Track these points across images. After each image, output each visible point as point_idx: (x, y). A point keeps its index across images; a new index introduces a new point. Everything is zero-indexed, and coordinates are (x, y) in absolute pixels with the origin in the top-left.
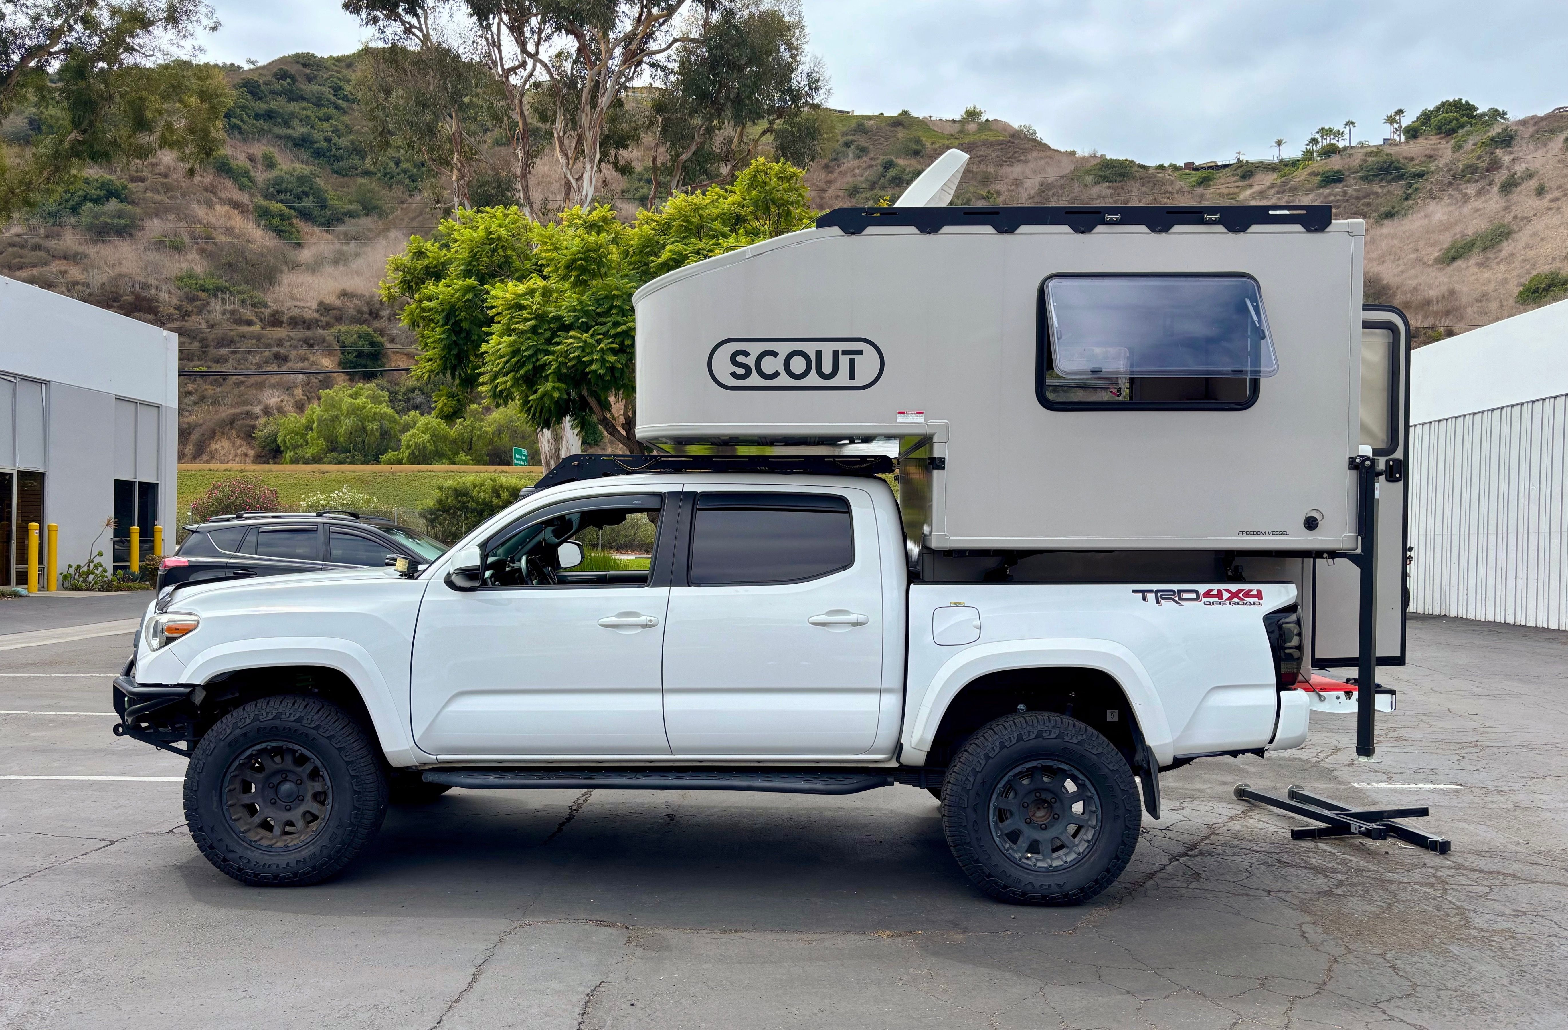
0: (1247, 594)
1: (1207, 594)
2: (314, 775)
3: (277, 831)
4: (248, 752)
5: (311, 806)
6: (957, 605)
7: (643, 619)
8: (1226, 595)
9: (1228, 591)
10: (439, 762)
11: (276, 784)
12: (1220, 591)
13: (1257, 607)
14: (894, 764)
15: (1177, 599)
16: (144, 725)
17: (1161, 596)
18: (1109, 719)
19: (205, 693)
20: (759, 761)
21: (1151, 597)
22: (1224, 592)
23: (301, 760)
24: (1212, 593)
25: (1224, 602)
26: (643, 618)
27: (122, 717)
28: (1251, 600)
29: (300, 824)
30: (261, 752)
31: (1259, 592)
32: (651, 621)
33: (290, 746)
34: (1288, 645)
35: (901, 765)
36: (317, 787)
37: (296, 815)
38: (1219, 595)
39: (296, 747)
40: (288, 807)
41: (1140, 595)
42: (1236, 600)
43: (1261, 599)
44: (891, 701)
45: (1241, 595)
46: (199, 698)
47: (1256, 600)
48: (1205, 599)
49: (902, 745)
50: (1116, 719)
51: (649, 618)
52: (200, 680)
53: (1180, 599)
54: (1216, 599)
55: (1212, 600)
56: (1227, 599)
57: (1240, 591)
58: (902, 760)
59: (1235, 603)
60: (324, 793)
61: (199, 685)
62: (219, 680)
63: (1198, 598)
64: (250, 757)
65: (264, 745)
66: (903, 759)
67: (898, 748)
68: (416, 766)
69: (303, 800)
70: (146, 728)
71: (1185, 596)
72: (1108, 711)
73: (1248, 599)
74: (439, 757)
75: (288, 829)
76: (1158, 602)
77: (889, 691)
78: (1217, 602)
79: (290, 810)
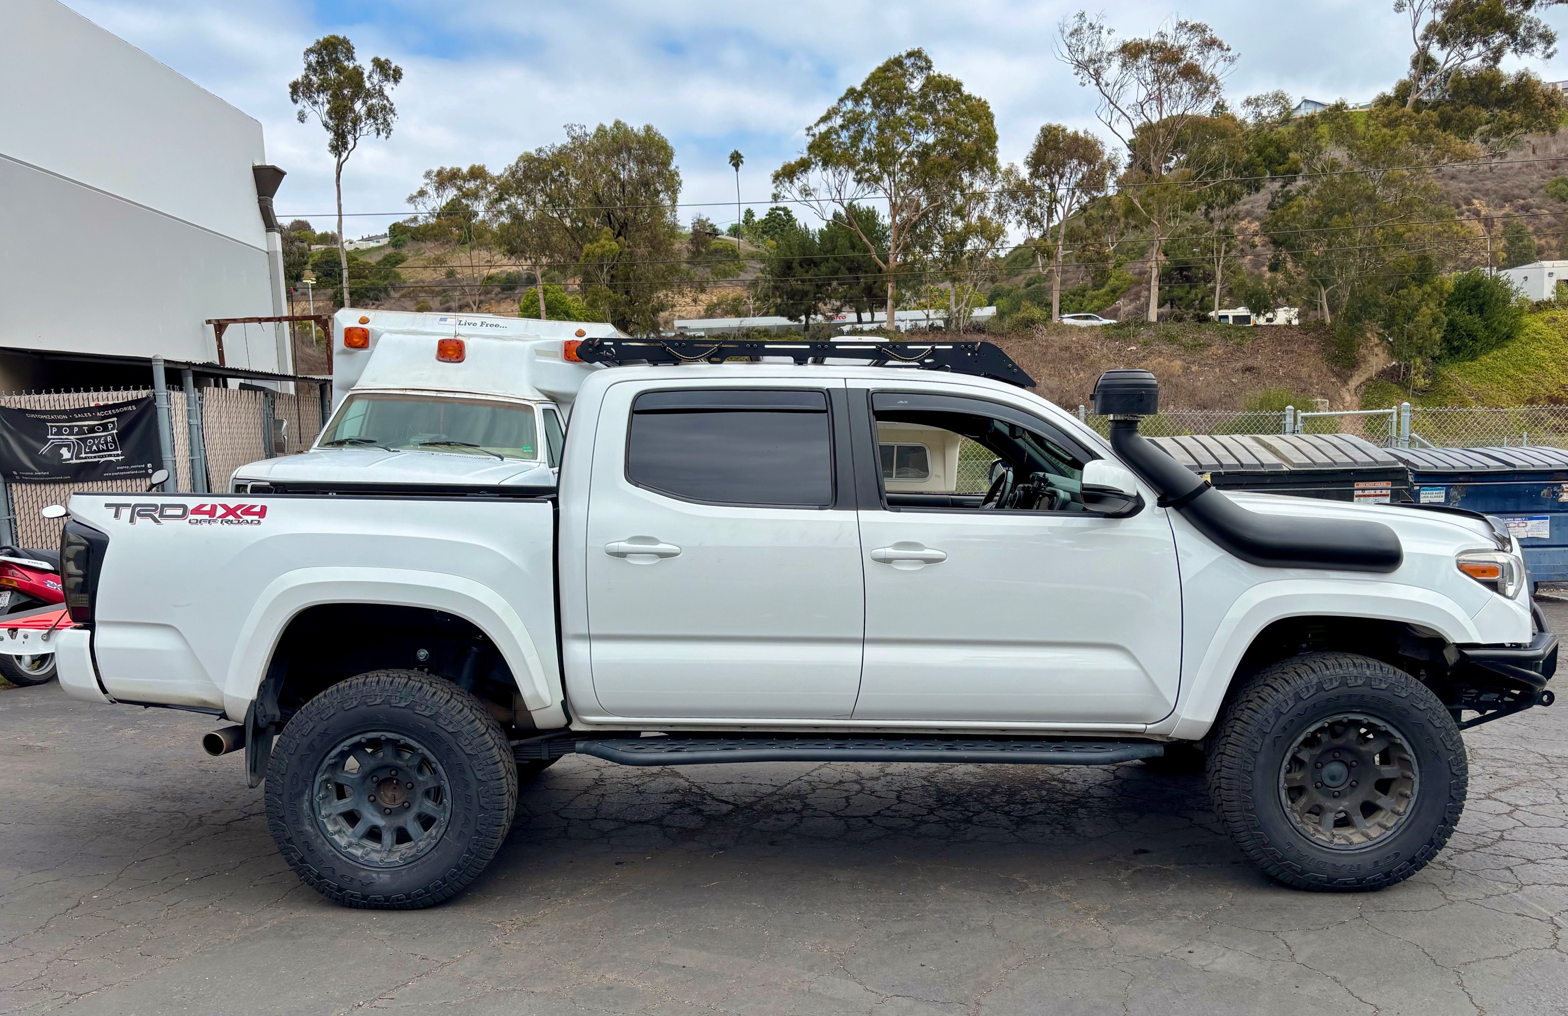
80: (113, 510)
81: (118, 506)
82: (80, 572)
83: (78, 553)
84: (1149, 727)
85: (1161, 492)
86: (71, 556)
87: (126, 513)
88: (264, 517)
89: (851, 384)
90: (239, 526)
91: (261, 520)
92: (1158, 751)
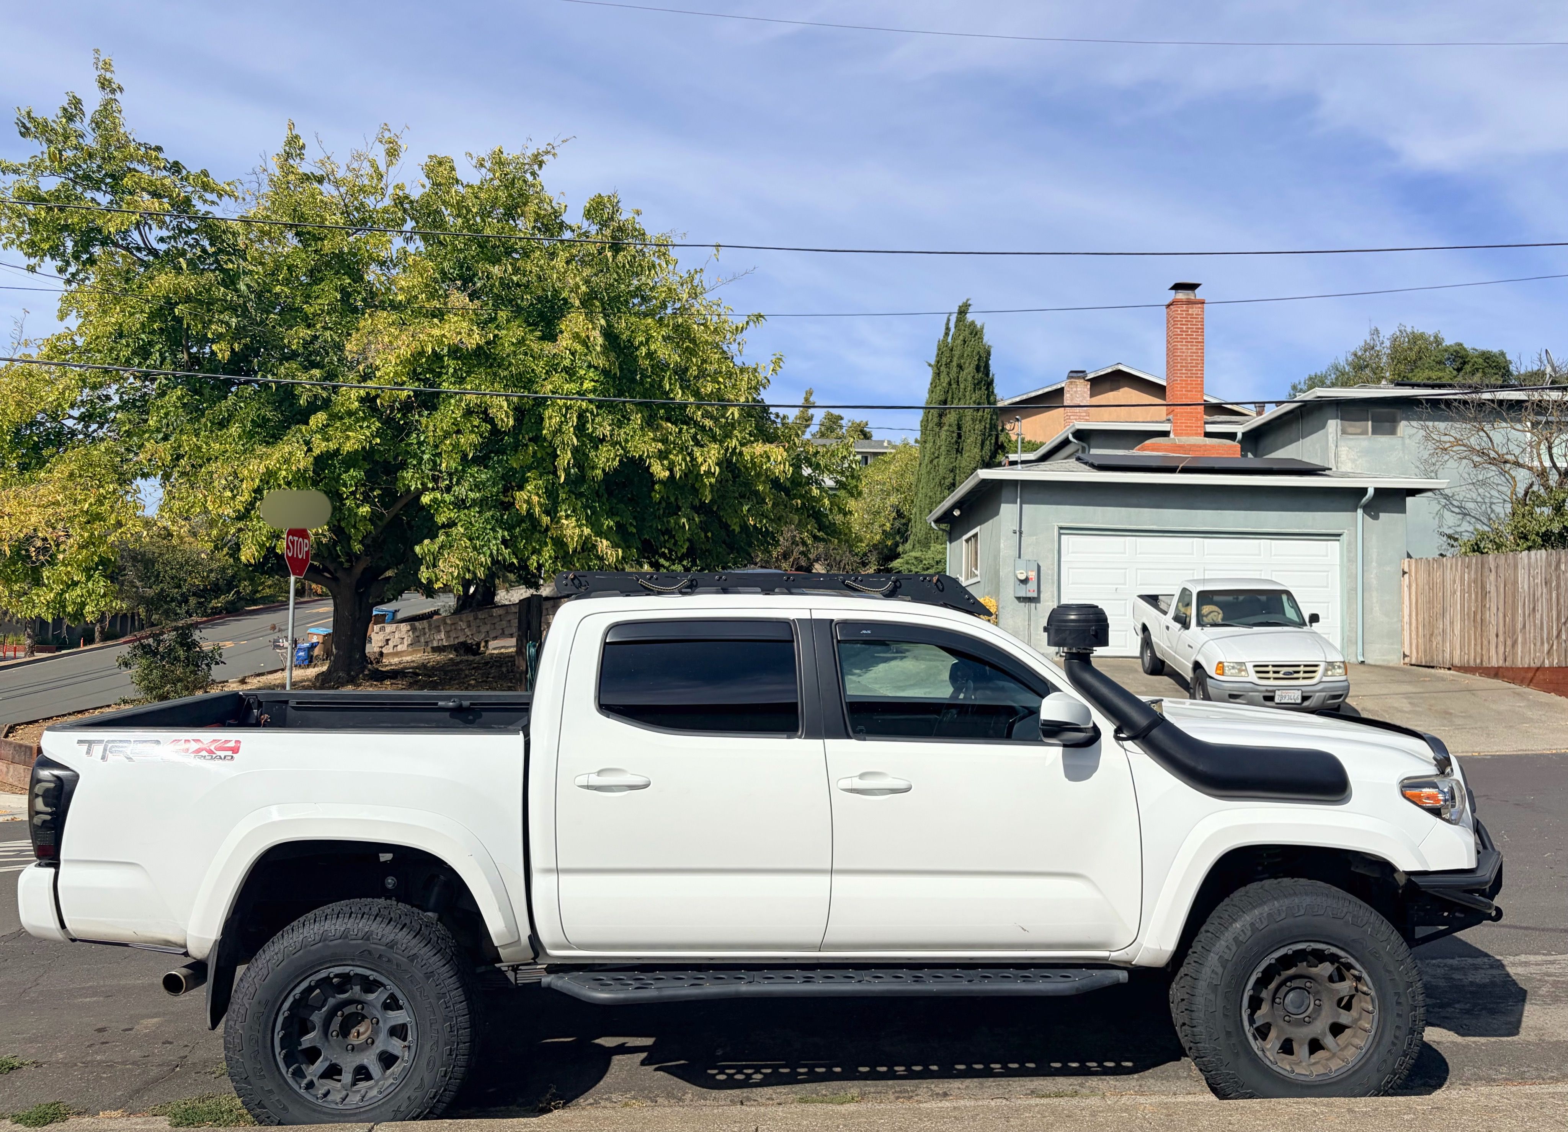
80: (85, 747)
81: (90, 743)
82: (49, 810)
83: (47, 790)
84: (1113, 954)
85: (1118, 724)
86: (41, 793)
87: (98, 750)
88: (237, 752)
89: (817, 615)
90: (212, 762)
91: (234, 755)
92: (1123, 976)
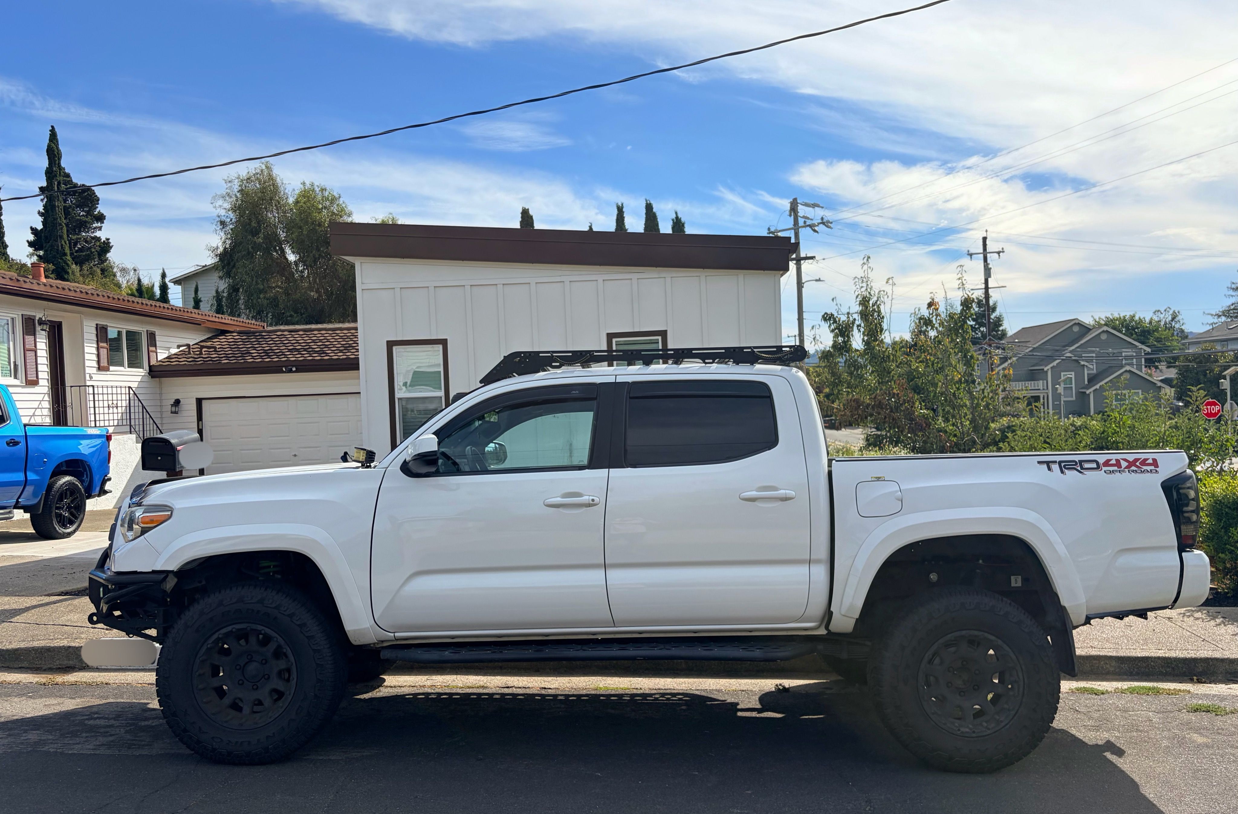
0: (1144, 462)
1: (1107, 463)
2: (278, 654)
3: (246, 710)
4: (215, 636)
5: (276, 683)
6: (878, 479)
7: (586, 499)
8: (1124, 464)
9: (1125, 460)
10: (397, 639)
11: (242, 665)
12: (1118, 461)
13: (1154, 475)
14: (822, 632)
15: (1079, 468)
16: (117, 613)
17: (1065, 466)
18: (1013, 584)
19: (176, 580)
20: (695, 632)
21: (1055, 467)
22: (1121, 461)
23: (266, 641)
24: (1111, 463)
25: (1123, 471)
26: (587, 497)
27: (97, 607)
28: (1149, 468)
29: (267, 702)
30: (227, 635)
31: (1155, 460)
32: (593, 500)
33: (254, 626)
34: (1185, 509)
35: (830, 632)
36: (282, 664)
37: (264, 694)
38: (1118, 464)
39: (260, 628)
40: (255, 687)
41: (1045, 466)
42: (1133, 468)
43: (1158, 467)
44: (820, 572)
45: (1138, 464)
46: (170, 584)
47: (1152, 468)
48: (1104, 468)
49: (832, 613)
50: (1019, 584)
51: (591, 498)
52: (173, 566)
53: (1082, 468)
54: (1116, 468)
55: (1111, 468)
56: (1125, 468)
57: (1136, 460)
58: (831, 628)
59: (1133, 471)
60: (289, 670)
61: (172, 572)
62: (189, 567)
63: (1098, 467)
64: (218, 639)
65: (229, 628)
66: (833, 627)
67: (828, 614)
68: (374, 644)
69: (269, 678)
70: (119, 616)
71: (1086, 465)
72: (1012, 577)
73: (1145, 468)
74: (396, 634)
75: (256, 708)
76: (1062, 472)
77: (818, 561)
78: (1116, 471)
79: (257, 689)
